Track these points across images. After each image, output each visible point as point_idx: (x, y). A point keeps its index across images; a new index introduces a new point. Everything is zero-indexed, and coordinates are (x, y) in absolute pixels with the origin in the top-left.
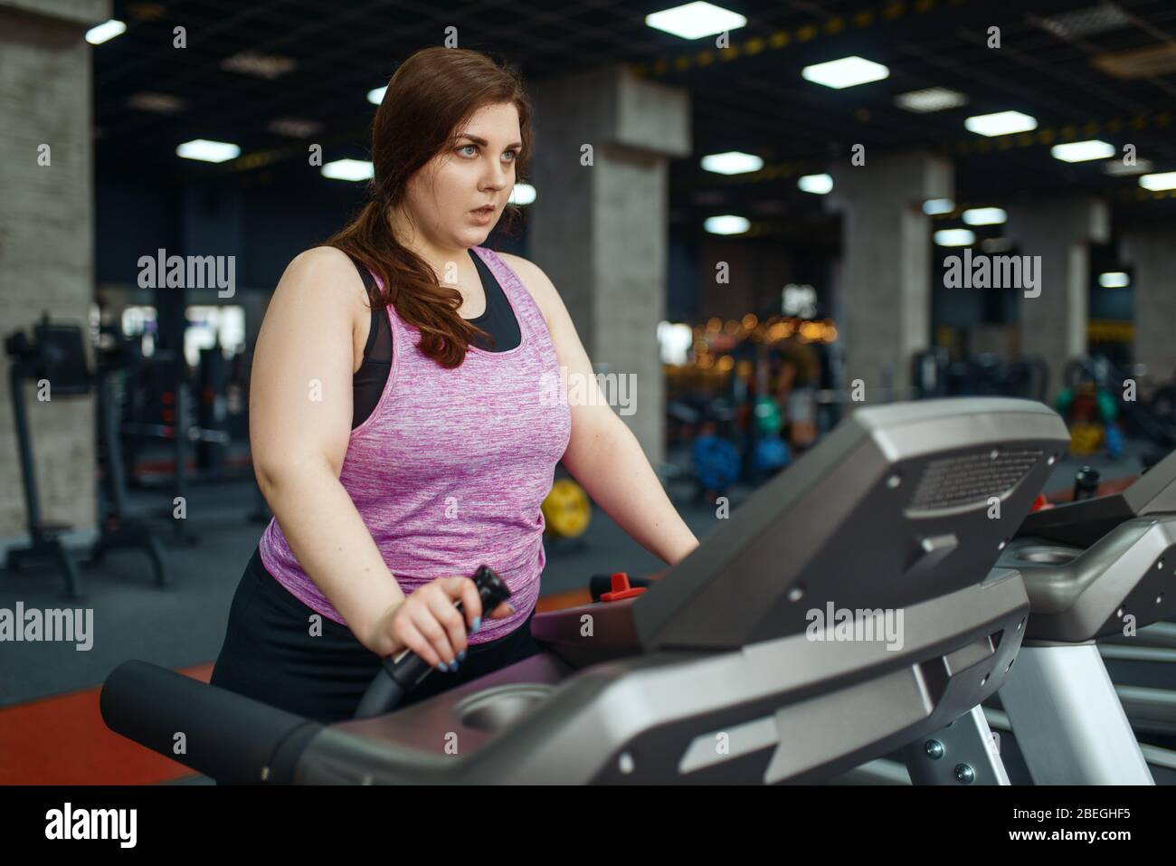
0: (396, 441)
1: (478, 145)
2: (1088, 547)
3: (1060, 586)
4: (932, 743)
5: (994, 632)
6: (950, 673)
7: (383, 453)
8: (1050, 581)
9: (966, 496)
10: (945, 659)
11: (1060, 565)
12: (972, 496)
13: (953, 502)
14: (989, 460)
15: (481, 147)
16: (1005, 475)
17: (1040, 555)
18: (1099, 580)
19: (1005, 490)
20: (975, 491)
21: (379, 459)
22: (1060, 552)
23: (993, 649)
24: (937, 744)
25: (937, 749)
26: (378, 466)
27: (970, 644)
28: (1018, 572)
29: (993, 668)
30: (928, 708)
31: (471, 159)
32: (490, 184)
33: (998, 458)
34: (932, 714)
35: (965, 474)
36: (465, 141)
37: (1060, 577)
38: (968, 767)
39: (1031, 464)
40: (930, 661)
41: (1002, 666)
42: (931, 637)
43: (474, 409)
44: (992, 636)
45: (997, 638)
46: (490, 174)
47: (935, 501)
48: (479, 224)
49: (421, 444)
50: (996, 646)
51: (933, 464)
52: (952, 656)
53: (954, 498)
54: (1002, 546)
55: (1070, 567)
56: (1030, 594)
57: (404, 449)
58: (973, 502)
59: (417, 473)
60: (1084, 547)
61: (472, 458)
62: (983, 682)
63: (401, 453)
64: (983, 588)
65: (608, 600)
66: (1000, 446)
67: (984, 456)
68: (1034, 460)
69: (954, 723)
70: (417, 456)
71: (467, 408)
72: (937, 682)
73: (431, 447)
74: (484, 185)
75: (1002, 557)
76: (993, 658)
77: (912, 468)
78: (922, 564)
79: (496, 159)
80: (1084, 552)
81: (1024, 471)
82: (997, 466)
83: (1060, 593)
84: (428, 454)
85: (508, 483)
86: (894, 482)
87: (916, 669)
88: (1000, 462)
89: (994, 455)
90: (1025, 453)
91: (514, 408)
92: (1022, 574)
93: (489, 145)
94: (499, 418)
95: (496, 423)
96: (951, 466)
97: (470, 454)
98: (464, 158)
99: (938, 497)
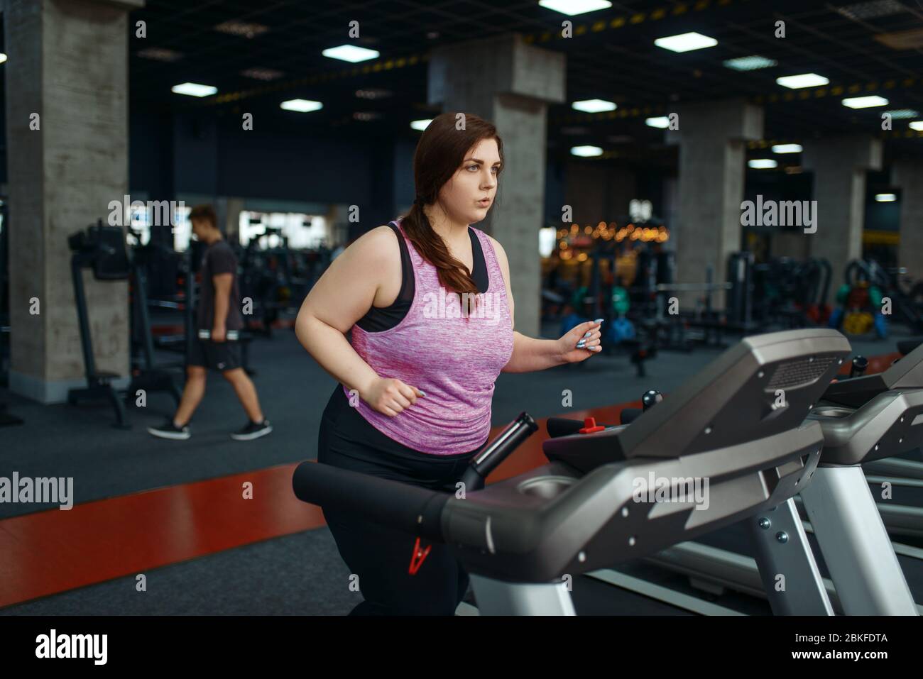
0: (414, 336)
1: (479, 164)
2: (859, 407)
3: (841, 431)
4: (764, 520)
5: (803, 455)
6: (779, 477)
7: (407, 343)
8: (834, 428)
9: (795, 381)
10: (777, 468)
11: (841, 418)
12: (798, 381)
13: (788, 384)
14: (808, 363)
15: (480, 165)
16: (816, 370)
17: (829, 412)
18: (864, 428)
19: (815, 378)
20: (800, 379)
21: (404, 346)
22: (841, 410)
23: (803, 465)
24: (767, 520)
25: (766, 523)
26: (403, 350)
27: (790, 461)
28: (817, 422)
29: (802, 475)
30: (767, 495)
31: (475, 172)
32: (487, 185)
33: (813, 361)
34: (769, 499)
35: (795, 370)
36: (472, 163)
37: (841, 425)
38: (784, 533)
39: (829, 364)
40: (769, 470)
41: (807, 476)
42: (771, 456)
43: (457, 324)
44: (803, 458)
45: (806, 459)
46: (485, 180)
47: (779, 384)
48: (482, 207)
49: (428, 339)
50: (805, 463)
51: (781, 366)
52: (781, 467)
53: (789, 382)
54: (811, 407)
55: (847, 419)
56: (825, 434)
57: (419, 341)
58: (798, 384)
59: (425, 356)
60: (857, 407)
61: (457, 350)
62: (796, 483)
63: (417, 343)
64: (799, 430)
65: (585, 433)
66: (814, 356)
67: (806, 361)
68: (831, 362)
69: (777, 507)
70: (426, 345)
71: (454, 323)
72: (772, 481)
73: (434, 341)
74: (484, 186)
75: (810, 414)
76: (803, 470)
77: (771, 367)
78: (771, 416)
79: (489, 171)
80: (856, 410)
81: (826, 368)
82: (811, 366)
83: (840, 435)
84: (432, 345)
85: (476, 369)
86: (761, 375)
87: (760, 474)
88: (813, 364)
89: (811, 360)
90: (827, 359)
91: (479, 327)
92: (820, 423)
93: (485, 164)
94: (471, 331)
95: (470, 333)
96: (789, 366)
97: (455, 348)
98: (471, 172)
99: (782, 382)
